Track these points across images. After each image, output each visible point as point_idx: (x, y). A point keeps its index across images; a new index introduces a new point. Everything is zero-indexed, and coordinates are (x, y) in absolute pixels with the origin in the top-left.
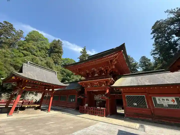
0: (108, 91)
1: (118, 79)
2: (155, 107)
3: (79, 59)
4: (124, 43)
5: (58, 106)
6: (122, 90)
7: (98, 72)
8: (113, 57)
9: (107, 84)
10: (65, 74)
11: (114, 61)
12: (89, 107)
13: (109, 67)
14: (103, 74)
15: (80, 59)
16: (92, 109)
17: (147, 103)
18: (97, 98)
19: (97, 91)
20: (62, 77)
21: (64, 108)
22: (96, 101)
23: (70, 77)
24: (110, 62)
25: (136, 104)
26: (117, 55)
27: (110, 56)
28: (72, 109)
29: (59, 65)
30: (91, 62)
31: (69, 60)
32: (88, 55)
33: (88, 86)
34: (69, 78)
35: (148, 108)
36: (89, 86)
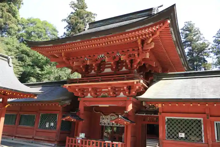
0: (130, 107)
1: (155, 82)
2: (217, 141)
3: (67, 24)
4: (175, 5)
5: (15, 137)
6: (160, 106)
7: (112, 63)
8: (149, 34)
9: (129, 93)
10: (28, 60)
11: (149, 42)
12: (88, 141)
13: (138, 55)
14: (124, 69)
15: (69, 23)
16: (93, 143)
17: (203, 134)
18: (105, 120)
19: (107, 106)
20: (21, 69)
21: (31, 140)
22: (103, 128)
23: (42, 70)
24: (139, 43)
25: (182, 135)
26: (157, 29)
27: (141, 29)
28: (50, 144)
29: (10, 35)
30: (97, 39)
31: (39, 25)
32: (90, 13)
33: (87, 95)
34: (40, 72)
35: (204, 142)
36: (89, 95)
